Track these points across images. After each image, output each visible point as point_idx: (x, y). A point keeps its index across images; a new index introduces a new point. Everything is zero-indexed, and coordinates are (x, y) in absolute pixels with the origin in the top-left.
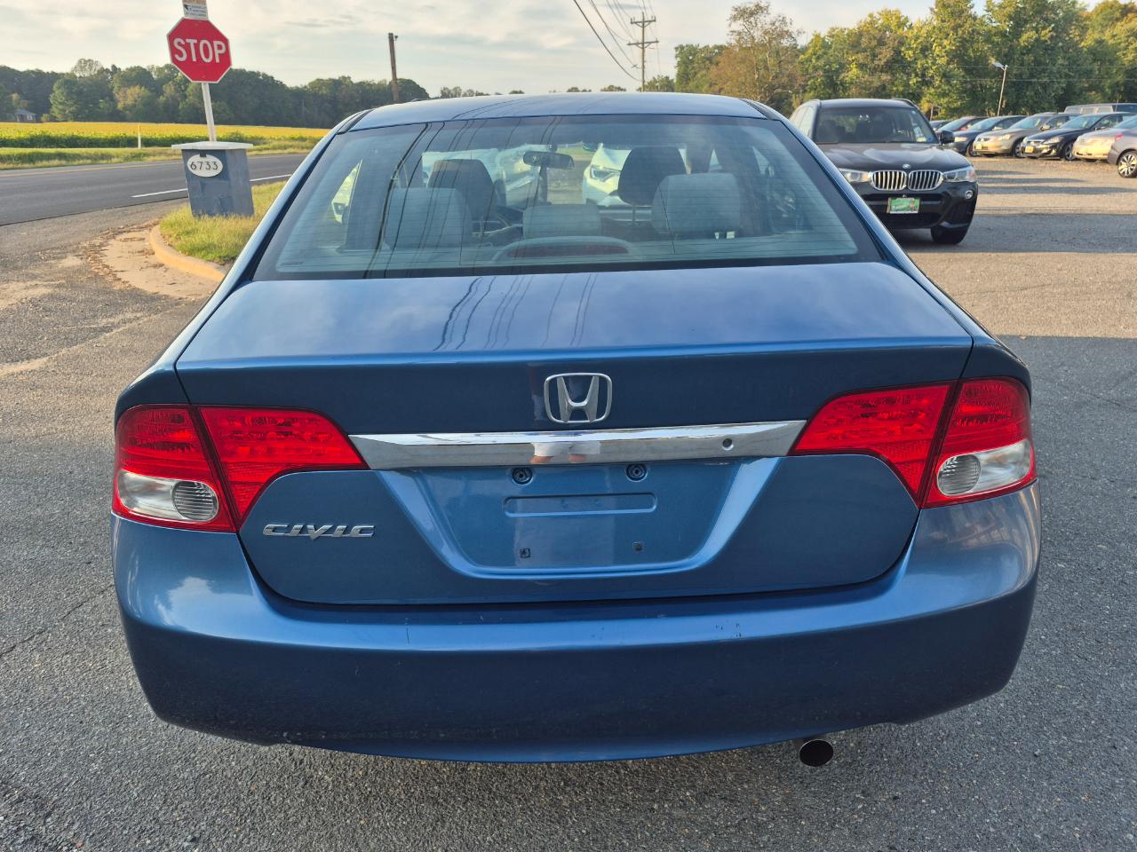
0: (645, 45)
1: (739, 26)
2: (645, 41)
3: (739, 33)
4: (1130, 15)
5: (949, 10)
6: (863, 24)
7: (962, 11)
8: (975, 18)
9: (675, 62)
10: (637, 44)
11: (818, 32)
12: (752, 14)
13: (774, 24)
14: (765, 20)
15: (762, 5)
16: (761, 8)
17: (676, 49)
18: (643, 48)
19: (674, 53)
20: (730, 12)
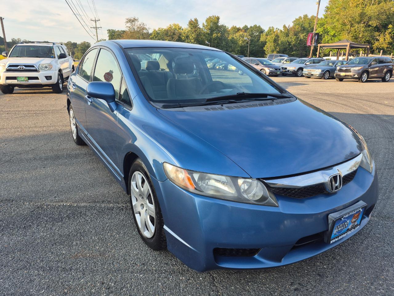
0: (97, 28)
1: (129, 25)
2: (97, 27)
3: (129, 27)
4: (240, 31)
5: (193, 25)
6: (168, 27)
7: (196, 26)
8: (200, 29)
9: (108, 35)
10: (94, 28)
11: (155, 29)
12: (133, 21)
13: (140, 25)
14: (137, 24)
15: (136, 18)
16: (136, 20)
17: (108, 30)
18: (96, 29)
19: (107, 32)
20: (125, 21)
